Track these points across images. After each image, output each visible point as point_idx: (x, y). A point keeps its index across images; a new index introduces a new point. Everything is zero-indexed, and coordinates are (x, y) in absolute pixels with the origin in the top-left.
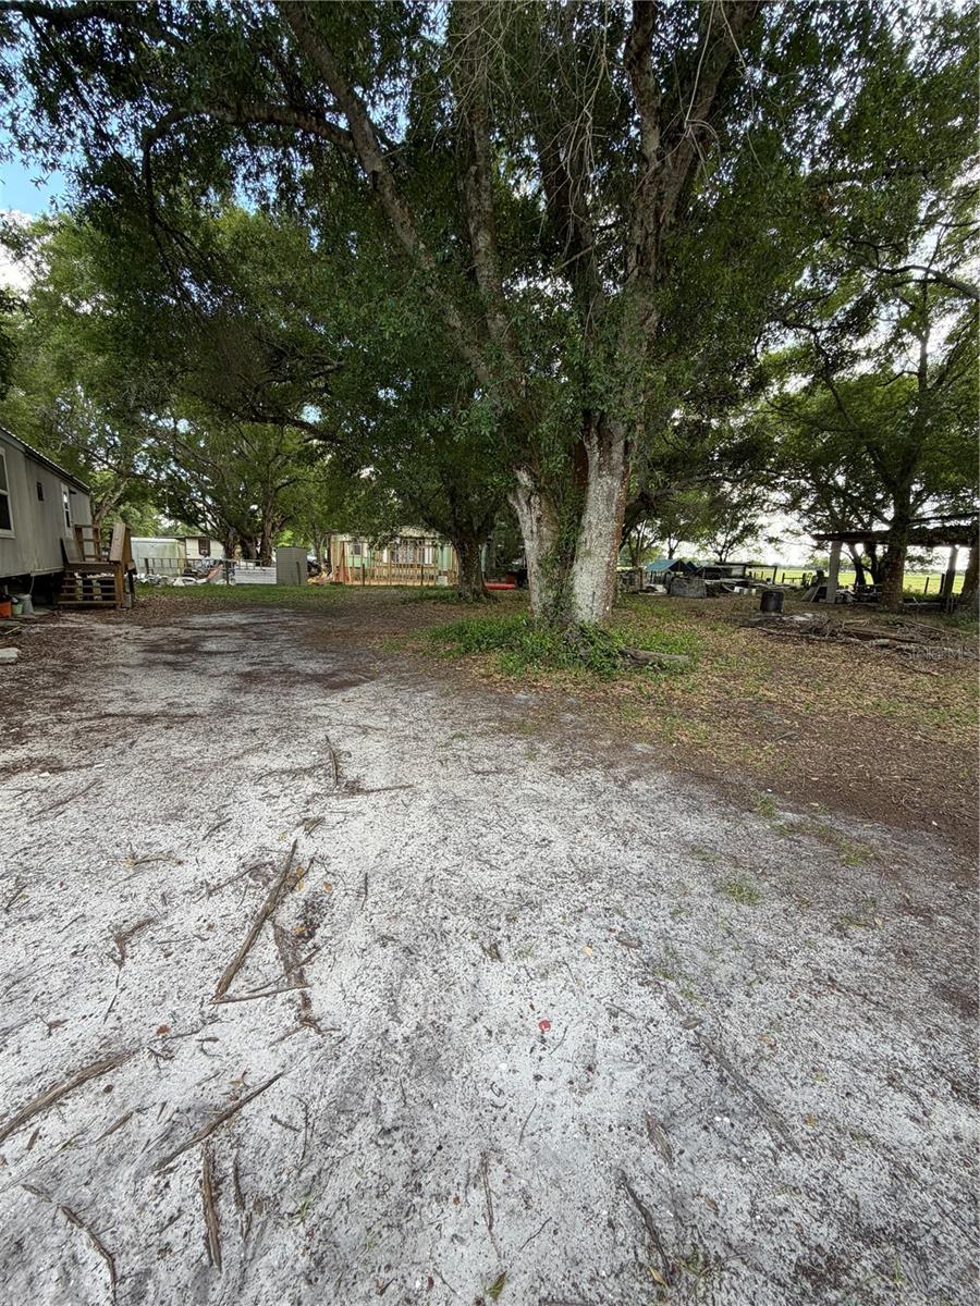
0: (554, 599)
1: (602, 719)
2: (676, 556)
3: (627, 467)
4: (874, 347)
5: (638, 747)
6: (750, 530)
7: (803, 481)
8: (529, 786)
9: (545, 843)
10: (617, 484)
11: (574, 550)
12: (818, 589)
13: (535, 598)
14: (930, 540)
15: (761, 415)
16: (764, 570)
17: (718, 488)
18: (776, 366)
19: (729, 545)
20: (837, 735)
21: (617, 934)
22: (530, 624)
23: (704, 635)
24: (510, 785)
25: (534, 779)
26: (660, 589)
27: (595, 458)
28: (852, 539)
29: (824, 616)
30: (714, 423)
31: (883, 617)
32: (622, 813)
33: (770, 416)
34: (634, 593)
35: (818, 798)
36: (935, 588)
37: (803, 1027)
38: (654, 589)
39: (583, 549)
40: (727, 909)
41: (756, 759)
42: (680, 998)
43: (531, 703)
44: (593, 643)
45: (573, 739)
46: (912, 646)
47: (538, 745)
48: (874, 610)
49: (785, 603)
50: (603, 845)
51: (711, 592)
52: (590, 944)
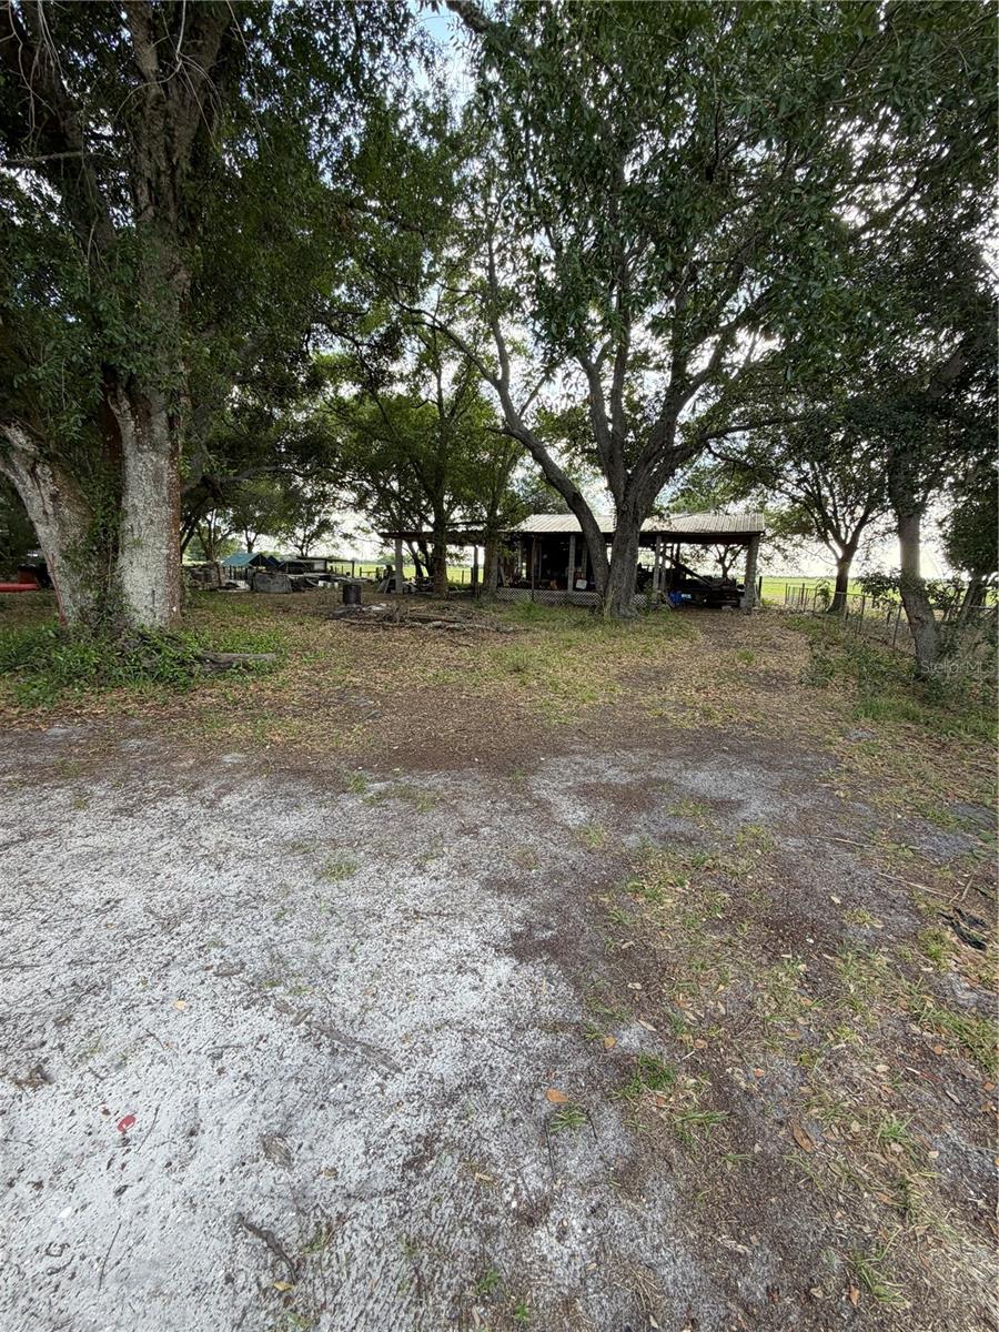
0: (97, 601)
1: (180, 737)
2: (255, 550)
3: (174, 443)
4: (405, 373)
5: (227, 758)
6: (326, 526)
7: (365, 483)
8: (80, 842)
9: (112, 904)
10: (164, 462)
11: (116, 539)
12: (389, 581)
13: (65, 601)
14: (461, 540)
15: (321, 414)
16: (344, 565)
17: (290, 481)
18: (328, 369)
19: (308, 539)
20: (410, 706)
21: (215, 969)
22: (61, 636)
23: (293, 631)
24: (47, 850)
25: (87, 831)
26: (242, 584)
27: (129, 427)
28: (409, 537)
29: (394, 604)
30: (278, 413)
31: (437, 603)
32: (212, 836)
33: (329, 417)
34: (211, 590)
35: (398, 763)
36: (468, 580)
37: (398, 963)
38: (235, 586)
39: (129, 538)
40: (328, 891)
41: (347, 742)
42: (288, 999)
43: (75, 737)
44: (159, 651)
45: (142, 769)
46: (456, 626)
47: (89, 788)
48: (430, 598)
49: (363, 594)
50: (191, 879)
51: (296, 587)
52: (182, 996)
